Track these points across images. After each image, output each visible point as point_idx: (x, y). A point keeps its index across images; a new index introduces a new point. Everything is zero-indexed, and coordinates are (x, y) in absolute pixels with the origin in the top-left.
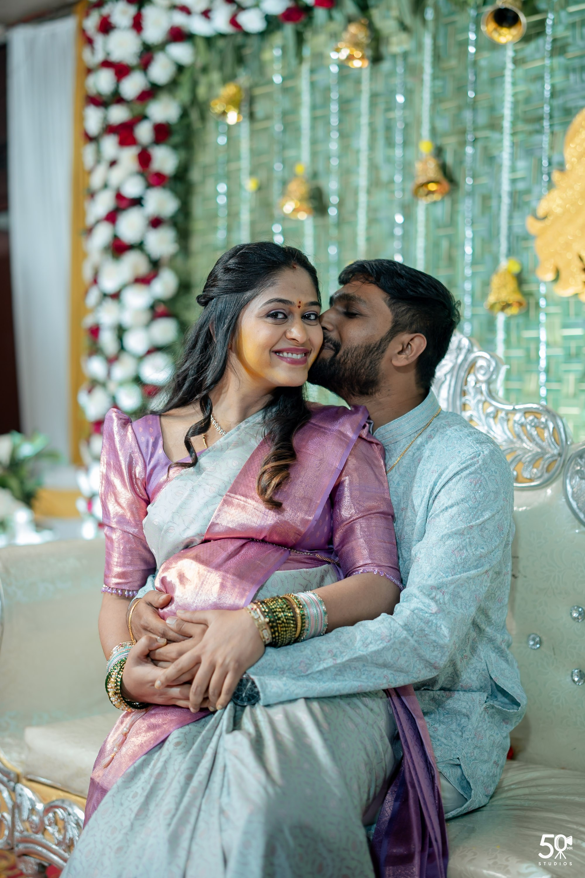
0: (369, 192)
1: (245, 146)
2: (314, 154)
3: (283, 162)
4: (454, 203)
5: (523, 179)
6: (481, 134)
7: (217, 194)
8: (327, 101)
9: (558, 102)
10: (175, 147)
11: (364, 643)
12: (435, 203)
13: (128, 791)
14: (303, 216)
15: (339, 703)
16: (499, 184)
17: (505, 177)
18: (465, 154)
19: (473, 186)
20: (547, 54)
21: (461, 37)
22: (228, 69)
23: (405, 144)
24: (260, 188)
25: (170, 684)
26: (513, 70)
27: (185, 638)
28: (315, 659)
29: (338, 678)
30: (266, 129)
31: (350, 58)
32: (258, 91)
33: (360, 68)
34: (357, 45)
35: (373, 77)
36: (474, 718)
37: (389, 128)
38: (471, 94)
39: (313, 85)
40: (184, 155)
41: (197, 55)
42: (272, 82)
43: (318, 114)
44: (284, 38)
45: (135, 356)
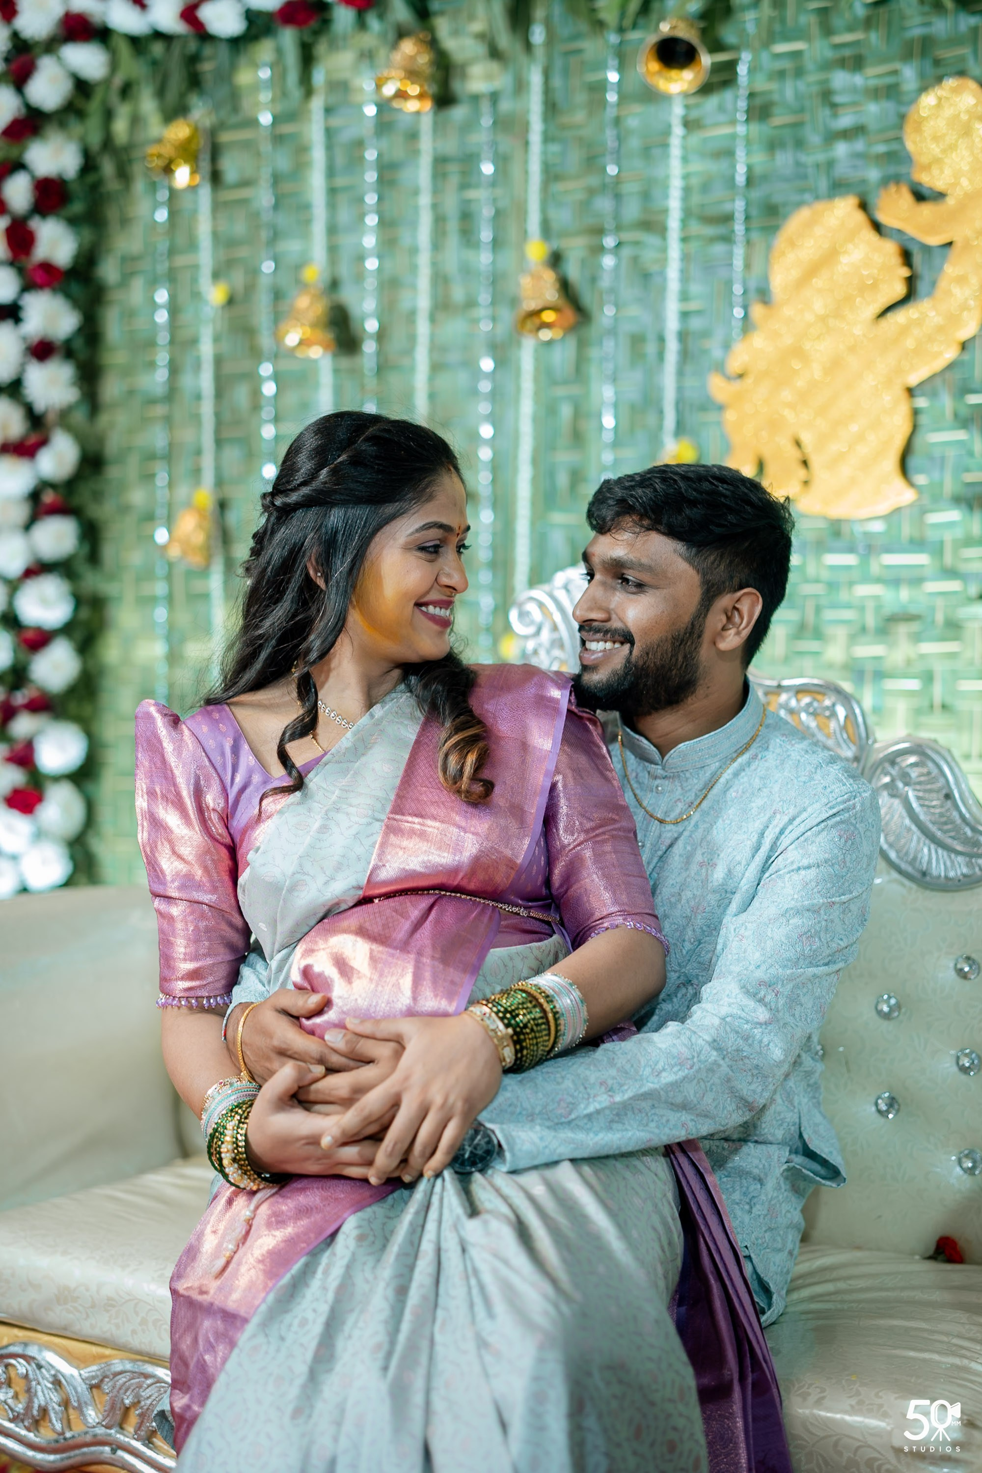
0: (433, 319)
1: (204, 228)
2: (333, 250)
3: (276, 259)
4: (582, 345)
5: (699, 313)
6: (626, 236)
7: (154, 306)
8: (356, 161)
9: (756, 194)
10: (73, 222)
11: (653, 1069)
12: (550, 343)
13: (288, 1318)
14: (316, 352)
15: (614, 1165)
16: (659, 317)
17: (672, 308)
18: (600, 266)
19: (616, 318)
20: (741, 117)
21: (592, 77)
22: (172, 94)
23: (497, 244)
24: (231, 301)
25: (349, 1140)
26: (684, 137)
27: (361, 1064)
28: (581, 1095)
29: (615, 1126)
30: (244, 202)
31: (401, 95)
32: (225, 137)
33: (418, 113)
34: (412, 74)
35: (438, 128)
36: (770, 1184)
37: (467, 217)
38: (612, 170)
39: (330, 133)
40: (87, 234)
41: (114, 65)
42: (253, 123)
43: (340, 181)
44: (279, 51)
45: (6, 580)
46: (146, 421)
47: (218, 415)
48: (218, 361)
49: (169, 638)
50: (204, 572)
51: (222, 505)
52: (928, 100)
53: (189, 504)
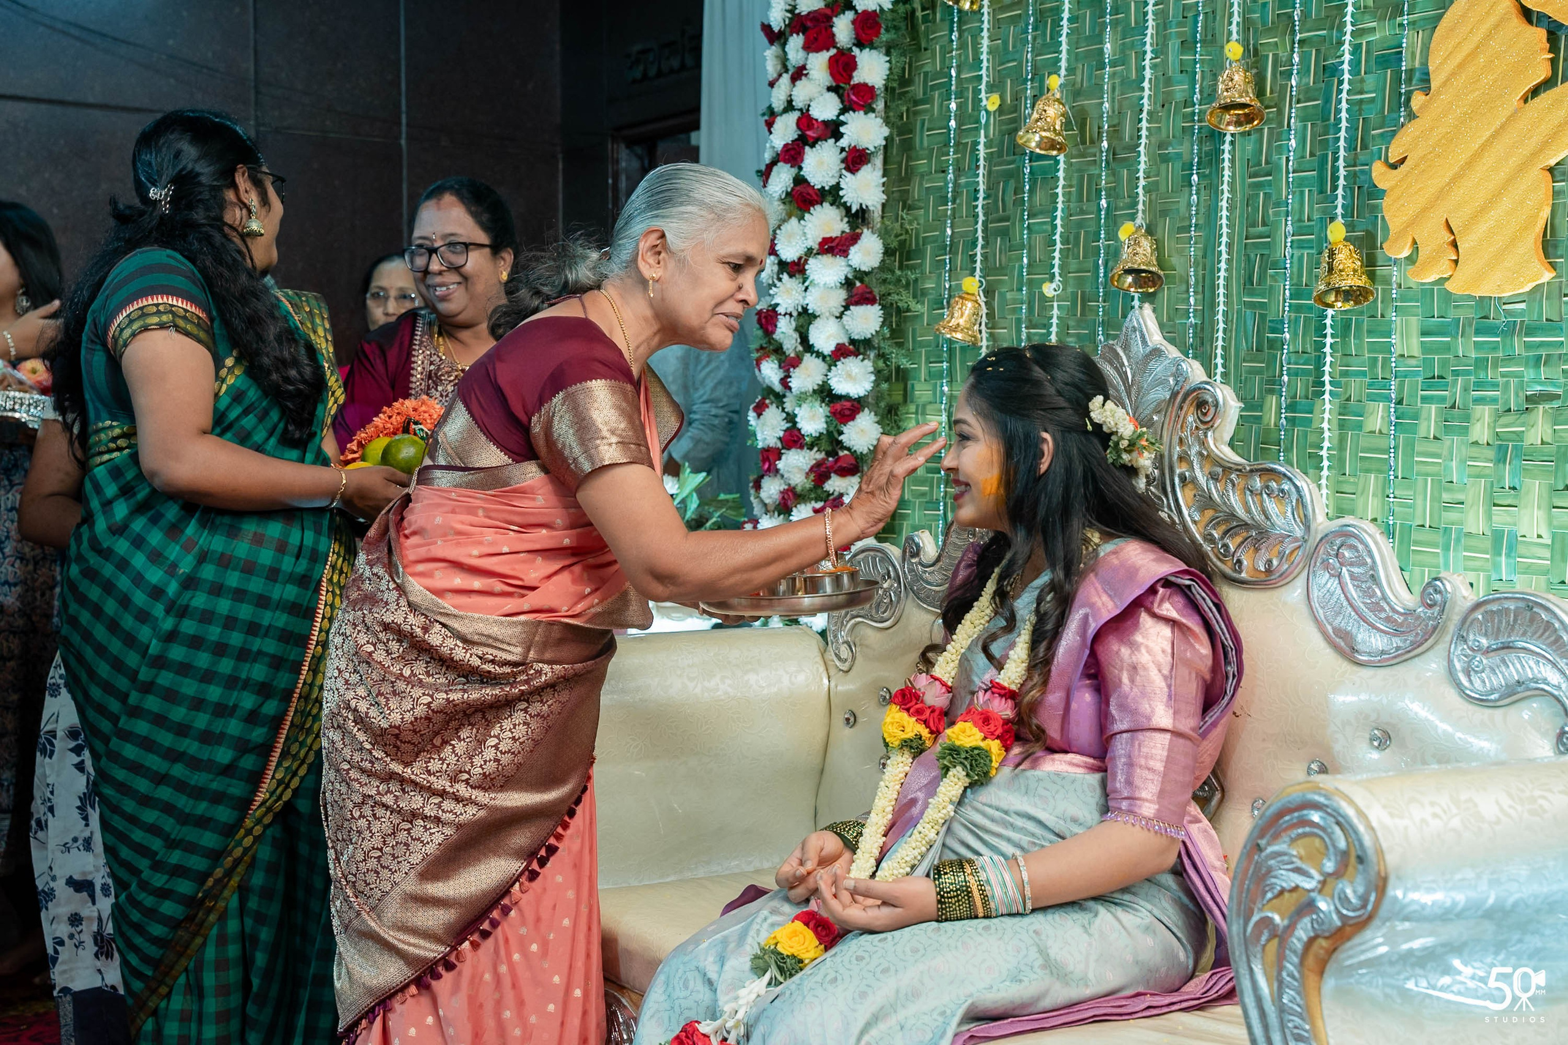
1: (986, 43)
10: (885, 50)
17: (1344, 98)
40: (898, 58)
45: (824, 358)
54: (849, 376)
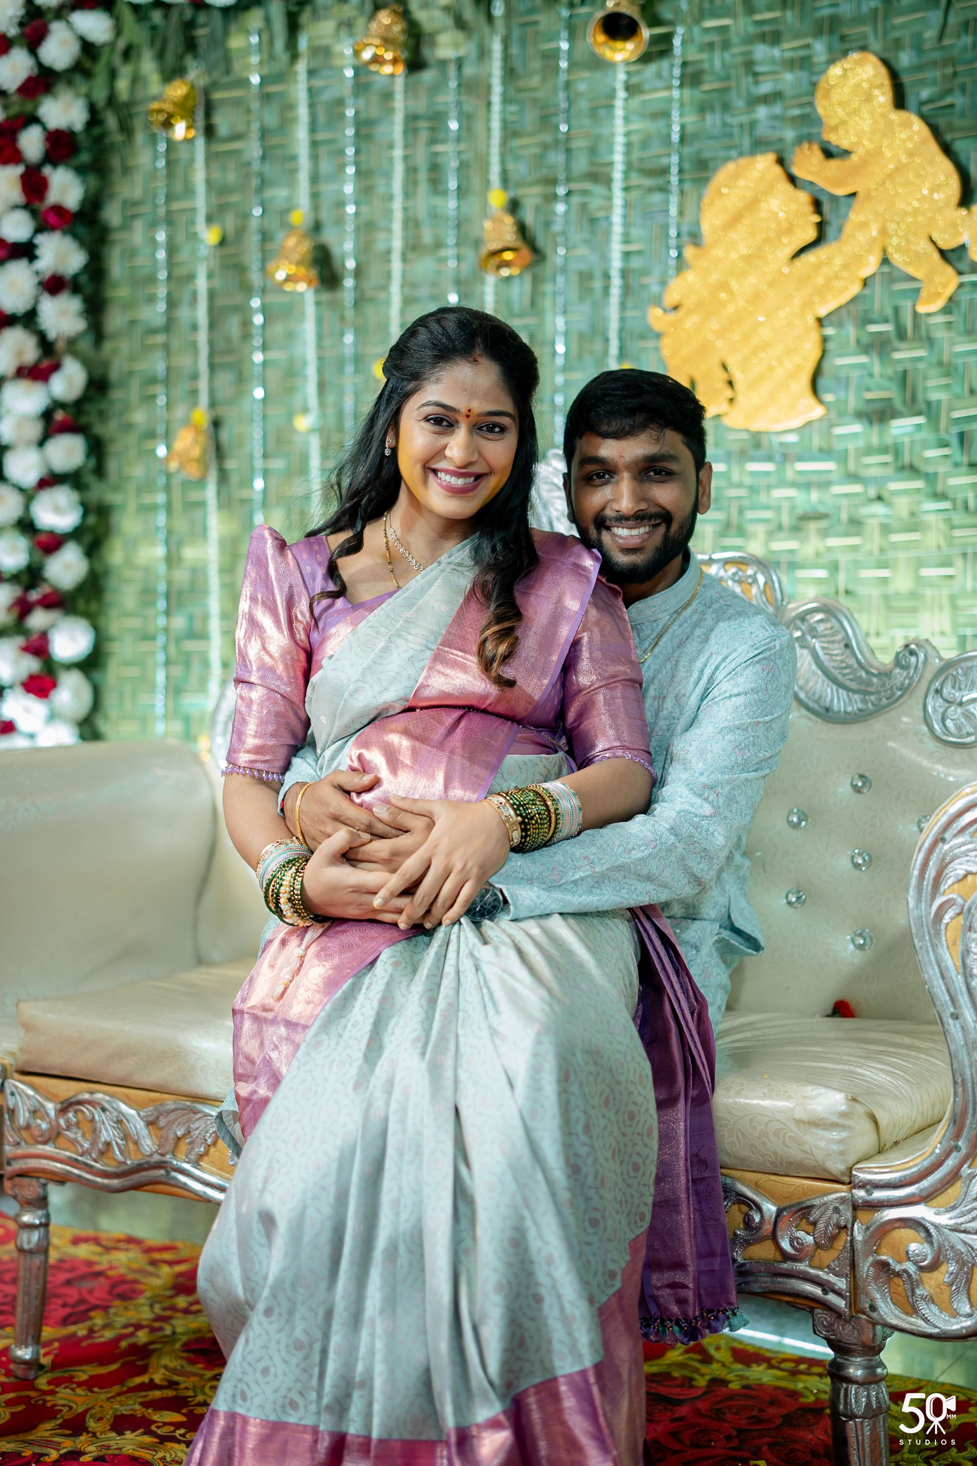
0: (404, 259)
1: (199, 176)
2: (315, 196)
3: (263, 205)
4: (536, 281)
5: (639, 253)
6: (574, 186)
7: (154, 245)
8: (336, 117)
9: (687, 150)
10: (81, 171)
11: (625, 849)
12: (508, 279)
13: (343, 1021)
14: (302, 287)
16: (605, 257)
17: (616, 249)
18: (553, 213)
19: (566, 258)
20: (676, 83)
21: (546, 46)
22: (170, 58)
23: (462, 192)
24: (223, 242)
26: (626, 100)
27: (401, 832)
28: (569, 866)
29: (594, 890)
30: (236, 152)
31: (377, 60)
32: (217, 96)
33: (392, 76)
34: (387, 41)
35: (410, 89)
36: (704, 950)
37: (435, 169)
38: (564, 128)
39: (313, 93)
40: (93, 181)
41: (118, 30)
42: (245, 83)
43: (321, 136)
44: (267, 20)
45: (21, 490)
46: (147, 349)
47: (211, 343)
48: (212, 295)
49: (167, 542)
50: (201, 482)
51: (216, 424)
52: (835, 71)
53: (187, 422)
54: (57, 510)
